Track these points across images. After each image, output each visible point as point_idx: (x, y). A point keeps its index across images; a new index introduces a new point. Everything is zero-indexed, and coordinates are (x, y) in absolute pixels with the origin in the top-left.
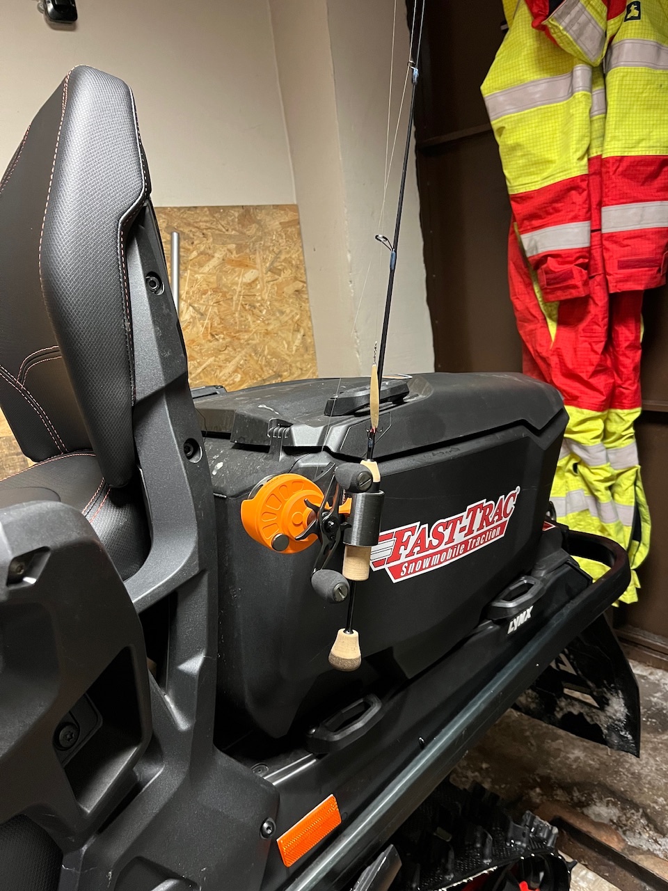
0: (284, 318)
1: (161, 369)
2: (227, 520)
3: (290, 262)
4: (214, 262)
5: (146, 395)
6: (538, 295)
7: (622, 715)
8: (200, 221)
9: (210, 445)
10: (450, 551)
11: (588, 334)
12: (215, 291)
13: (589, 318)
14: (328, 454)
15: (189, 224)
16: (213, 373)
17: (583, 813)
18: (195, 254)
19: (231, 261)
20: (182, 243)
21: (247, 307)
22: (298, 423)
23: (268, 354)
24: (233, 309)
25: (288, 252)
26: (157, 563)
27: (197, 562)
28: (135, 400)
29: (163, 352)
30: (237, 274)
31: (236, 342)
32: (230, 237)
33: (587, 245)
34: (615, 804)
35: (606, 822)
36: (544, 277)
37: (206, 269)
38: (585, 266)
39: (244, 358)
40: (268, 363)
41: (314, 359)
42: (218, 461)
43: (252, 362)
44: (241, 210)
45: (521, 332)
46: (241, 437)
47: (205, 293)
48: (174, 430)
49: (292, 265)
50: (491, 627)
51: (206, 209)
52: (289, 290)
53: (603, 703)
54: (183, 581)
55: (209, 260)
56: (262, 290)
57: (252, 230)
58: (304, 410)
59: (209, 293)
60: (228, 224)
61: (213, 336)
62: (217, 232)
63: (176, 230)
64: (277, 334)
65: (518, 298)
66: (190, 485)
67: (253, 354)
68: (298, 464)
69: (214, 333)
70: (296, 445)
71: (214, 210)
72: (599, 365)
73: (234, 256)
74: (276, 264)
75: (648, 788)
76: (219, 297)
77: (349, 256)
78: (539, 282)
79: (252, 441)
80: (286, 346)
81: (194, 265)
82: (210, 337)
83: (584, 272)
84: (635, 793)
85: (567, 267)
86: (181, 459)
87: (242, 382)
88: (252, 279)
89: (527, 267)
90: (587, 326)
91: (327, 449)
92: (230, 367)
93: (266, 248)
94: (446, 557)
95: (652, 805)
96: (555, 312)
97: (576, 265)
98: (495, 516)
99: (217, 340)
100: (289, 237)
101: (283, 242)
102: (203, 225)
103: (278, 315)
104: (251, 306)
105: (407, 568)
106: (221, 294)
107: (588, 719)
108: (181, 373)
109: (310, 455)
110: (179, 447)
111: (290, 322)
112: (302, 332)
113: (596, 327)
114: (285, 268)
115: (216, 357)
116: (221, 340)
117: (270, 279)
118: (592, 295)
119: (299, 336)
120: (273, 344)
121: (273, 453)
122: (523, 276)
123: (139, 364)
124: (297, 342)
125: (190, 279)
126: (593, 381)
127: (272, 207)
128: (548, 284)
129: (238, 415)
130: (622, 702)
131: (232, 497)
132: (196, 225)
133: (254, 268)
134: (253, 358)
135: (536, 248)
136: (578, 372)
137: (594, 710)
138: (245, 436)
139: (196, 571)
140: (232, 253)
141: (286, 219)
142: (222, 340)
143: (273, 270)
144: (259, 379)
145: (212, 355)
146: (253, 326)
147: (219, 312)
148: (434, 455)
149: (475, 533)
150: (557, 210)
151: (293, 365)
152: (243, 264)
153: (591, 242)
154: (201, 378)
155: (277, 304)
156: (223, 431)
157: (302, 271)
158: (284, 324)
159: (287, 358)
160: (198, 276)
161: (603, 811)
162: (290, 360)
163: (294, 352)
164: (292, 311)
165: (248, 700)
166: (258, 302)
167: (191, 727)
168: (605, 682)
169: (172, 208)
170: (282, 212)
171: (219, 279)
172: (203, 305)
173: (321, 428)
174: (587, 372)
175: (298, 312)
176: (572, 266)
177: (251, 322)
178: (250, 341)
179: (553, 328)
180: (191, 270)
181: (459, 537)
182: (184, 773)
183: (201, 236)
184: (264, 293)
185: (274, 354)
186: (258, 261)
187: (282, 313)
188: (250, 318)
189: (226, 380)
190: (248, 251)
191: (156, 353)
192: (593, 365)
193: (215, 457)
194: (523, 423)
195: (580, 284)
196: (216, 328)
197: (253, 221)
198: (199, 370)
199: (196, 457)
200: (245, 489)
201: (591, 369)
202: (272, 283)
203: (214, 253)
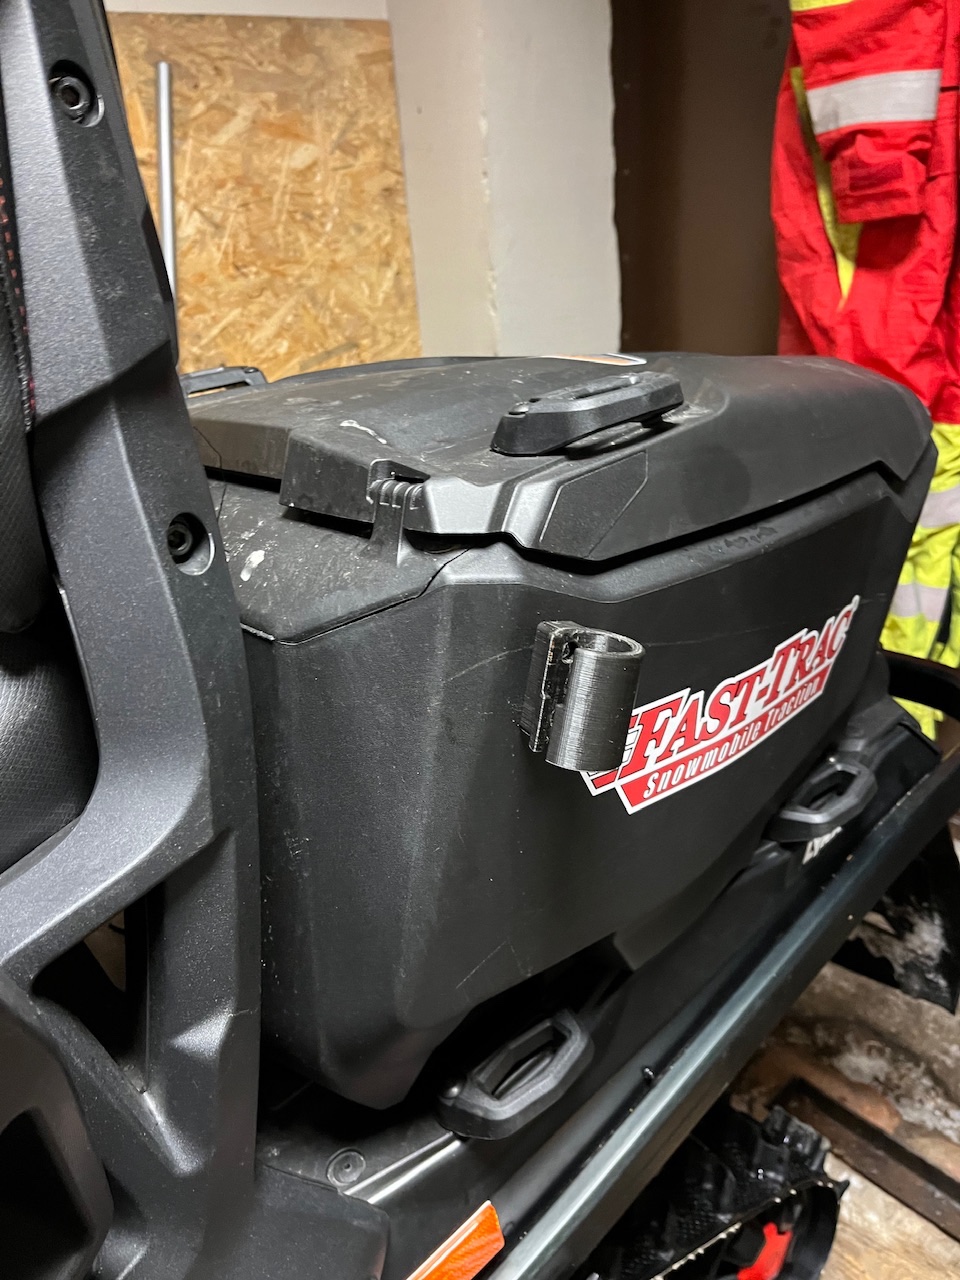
0: (365, 240)
1: (100, 333)
2: (276, 690)
3: (374, 134)
4: (238, 125)
5: (61, 404)
6: (826, 210)
7: (935, 950)
8: (212, 44)
9: (234, 504)
10: (737, 737)
11: (912, 288)
12: (241, 182)
13: (918, 255)
14: (511, 551)
15: (189, 49)
16: (239, 337)
17: (832, 1067)
18: (200, 107)
19: (268, 126)
20: (177, 85)
21: (299, 217)
22: (443, 475)
23: (336, 305)
24: (274, 218)
25: (372, 114)
26: (112, 818)
27: (207, 817)
28: (34, 417)
29: (102, 286)
30: (277, 152)
31: (279, 282)
32: (267, 77)
33: (930, 116)
34: (881, 1052)
35: (867, 1081)
36: (844, 176)
37: (223, 138)
38: (923, 156)
39: (294, 312)
40: (336, 322)
41: (413, 317)
42: (253, 545)
43: (307, 320)
44: (287, 28)
45: (786, 280)
46: (304, 496)
47: (221, 185)
48: (140, 493)
49: (378, 139)
50: (774, 854)
51: (220, 21)
52: (373, 186)
53: (903, 928)
54: (176, 863)
55: (227, 121)
56: (324, 184)
57: (306, 66)
58: (440, 434)
59: (230, 185)
60: (262, 50)
61: (237, 268)
62: (241, 66)
63: (164, 58)
64: (351, 268)
65: (785, 216)
66: (185, 635)
67: (309, 305)
68: (443, 577)
69: (240, 264)
70: (439, 528)
71: (236, 22)
72: (925, 345)
73: (273, 115)
74: (351, 136)
75: (933, 1029)
76: (247, 194)
77: (483, 124)
78: (831, 185)
79: (329, 507)
80: (367, 291)
81: (198, 130)
82: (232, 270)
83: (921, 167)
84: (914, 1037)
85: (889, 156)
86: (160, 570)
87: (290, 354)
88: (308, 161)
89: (809, 152)
90: (912, 270)
91: (508, 540)
92: (270, 327)
93: (331, 104)
94: (728, 752)
95: (942, 1057)
96: (853, 244)
97: (912, 153)
98: (816, 657)
99: (245, 275)
100: (373, 85)
101: (362, 93)
102: (215, 51)
103: (352, 232)
104: (305, 216)
105: (656, 782)
106: (250, 189)
107: (872, 949)
108: (153, 342)
109: (471, 554)
110: (155, 538)
111: (374, 248)
112: (395, 266)
113: (928, 273)
114: (364, 145)
115: (244, 308)
116: (252, 277)
117: (338, 164)
118: (928, 213)
119: (390, 274)
120: (345, 288)
121: (380, 543)
122: (801, 174)
123: (38, 317)
124: (387, 285)
125: (193, 157)
126: (910, 373)
127: (342, 24)
128: (853, 187)
129: (295, 444)
130: (938, 931)
131: (288, 640)
132: (202, 50)
133: (310, 141)
134: (308, 313)
135: (836, 116)
136: (884, 355)
137: (885, 937)
138: (314, 495)
139: (206, 839)
140: (269, 109)
141: (367, 48)
142: (254, 277)
143: (346, 148)
144: (320, 350)
145: (236, 305)
146: (308, 253)
147: (248, 223)
148: (728, 544)
149: (781, 697)
150: (881, 45)
151: (379, 327)
152: (290, 132)
153: (939, 110)
154: (217, 346)
155: (351, 213)
156: (263, 473)
157: (396, 152)
158: (364, 251)
159: (367, 312)
160: (208, 152)
161: (862, 1063)
162: (372, 317)
163: (380, 304)
164: (377, 227)
165: (326, 1060)
166: (317, 207)
167: (205, 1164)
168: (913, 898)
169: (158, 16)
170: (361, 34)
171: (247, 160)
172: (218, 208)
173: (496, 488)
174: (903, 355)
175: (389, 229)
176: (902, 154)
177: (305, 246)
178: (304, 281)
179: (846, 271)
180: (195, 139)
181: (755, 709)
182: (194, 1249)
183: (212, 72)
184: (327, 192)
185: (346, 305)
186: (318, 127)
187: (360, 229)
188: (304, 238)
189: (262, 351)
190: (298, 106)
191: (84, 289)
192: (914, 343)
193: (246, 536)
194: (880, 468)
195: (912, 189)
196: (244, 253)
197: (308, 48)
198: (215, 331)
199: (200, 557)
200: (317, 624)
201: (910, 350)
202: (342, 172)
203: (237, 106)
